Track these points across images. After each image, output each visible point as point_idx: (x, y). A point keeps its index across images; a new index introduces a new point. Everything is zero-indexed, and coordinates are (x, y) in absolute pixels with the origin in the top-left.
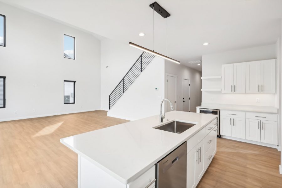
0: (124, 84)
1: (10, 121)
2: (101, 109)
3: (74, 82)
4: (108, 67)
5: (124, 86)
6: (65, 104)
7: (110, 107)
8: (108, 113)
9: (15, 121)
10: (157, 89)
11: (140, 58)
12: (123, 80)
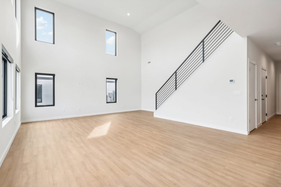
0: (176, 78)
1: (59, 120)
2: (142, 109)
3: (116, 80)
4: (149, 62)
5: (176, 81)
6: (107, 103)
7: (156, 106)
8: (154, 114)
9: (63, 119)
10: (231, 81)
11: (202, 43)
12: (175, 74)
